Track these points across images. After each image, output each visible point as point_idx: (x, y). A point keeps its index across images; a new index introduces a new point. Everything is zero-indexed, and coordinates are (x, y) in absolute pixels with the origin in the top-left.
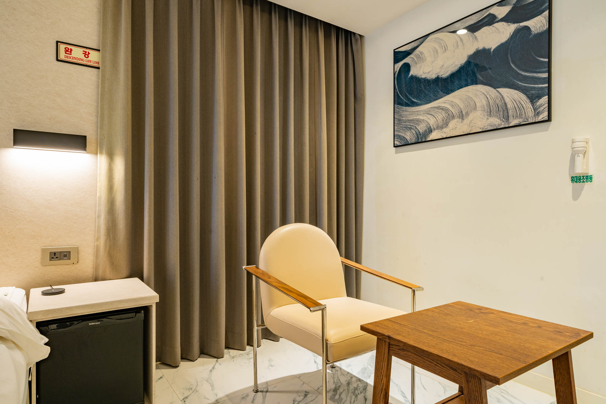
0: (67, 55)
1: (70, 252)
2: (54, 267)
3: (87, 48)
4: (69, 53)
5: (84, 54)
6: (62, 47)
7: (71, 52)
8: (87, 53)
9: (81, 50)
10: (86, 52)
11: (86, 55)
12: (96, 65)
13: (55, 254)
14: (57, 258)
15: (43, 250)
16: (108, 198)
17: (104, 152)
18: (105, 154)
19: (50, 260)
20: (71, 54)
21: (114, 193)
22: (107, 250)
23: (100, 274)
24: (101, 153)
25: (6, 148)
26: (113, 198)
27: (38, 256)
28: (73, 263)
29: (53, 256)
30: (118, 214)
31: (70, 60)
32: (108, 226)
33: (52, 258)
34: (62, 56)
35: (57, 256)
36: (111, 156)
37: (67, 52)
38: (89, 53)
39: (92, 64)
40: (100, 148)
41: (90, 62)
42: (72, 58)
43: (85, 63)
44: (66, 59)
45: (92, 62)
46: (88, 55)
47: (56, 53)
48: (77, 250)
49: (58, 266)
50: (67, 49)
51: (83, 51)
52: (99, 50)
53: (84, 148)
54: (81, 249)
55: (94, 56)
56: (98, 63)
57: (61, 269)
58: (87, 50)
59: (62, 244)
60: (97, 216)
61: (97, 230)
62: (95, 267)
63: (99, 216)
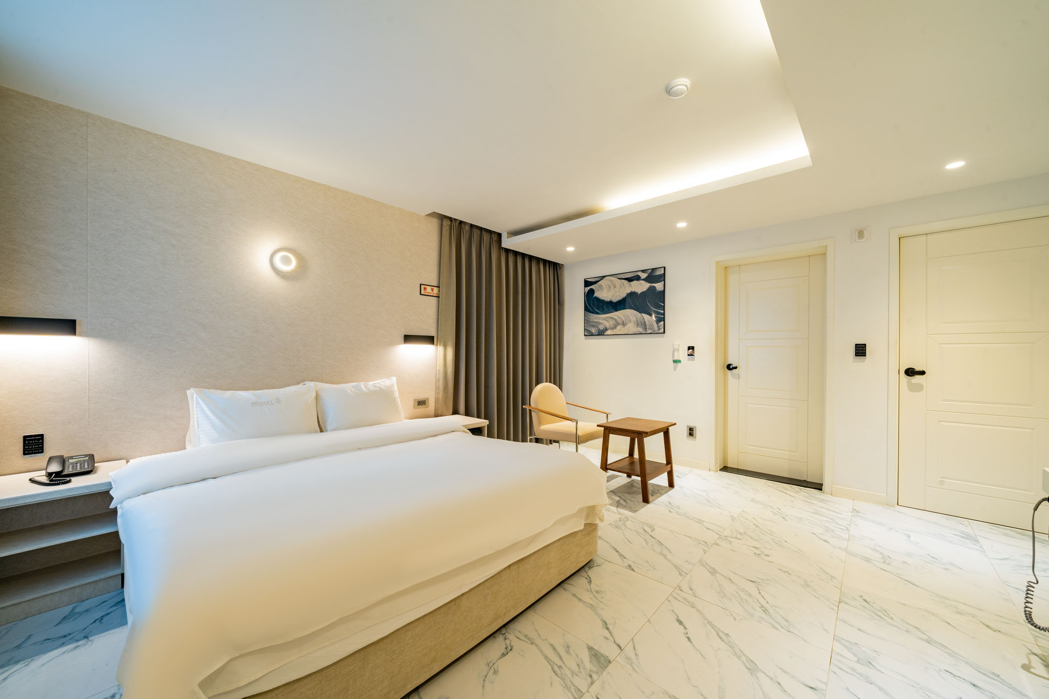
1: (425, 401)
2: (419, 410)
3: (433, 285)
4: (425, 290)
6: (423, 287)
9: (431, 287)
11: (432, 290)
12: (436, 295)
15: (414, 400)
16: (444, 370)
18: (442, 345)
19: (417, 406)
22: (444, 399)
23: (440, 412)
24: (440, 345)
25: (401, 345)
26: (446, 370)
27: (412, 403)
28: (427, 407)
29: (418, 403)
31: (426, 294)
32: (444, 386)
34: (422, 293)
35: (420, 403)
36: (445, 347)
40: (439, 341)
42: (426, 292)
43: (431, 295)
44: (424, 293)
47: (420, 290)
48: (428, 399)
50: (425, 288)
52: (439, 287)
53: (433, 343)
54: (430, 399)
55: (436, 290)
56: (437, 294)
57: (422, 410)
58: (433, 287)
59: (422, 397)
60: (437, 381)
61: (437, 388)
62: (436, 409)
63: (439, 381)
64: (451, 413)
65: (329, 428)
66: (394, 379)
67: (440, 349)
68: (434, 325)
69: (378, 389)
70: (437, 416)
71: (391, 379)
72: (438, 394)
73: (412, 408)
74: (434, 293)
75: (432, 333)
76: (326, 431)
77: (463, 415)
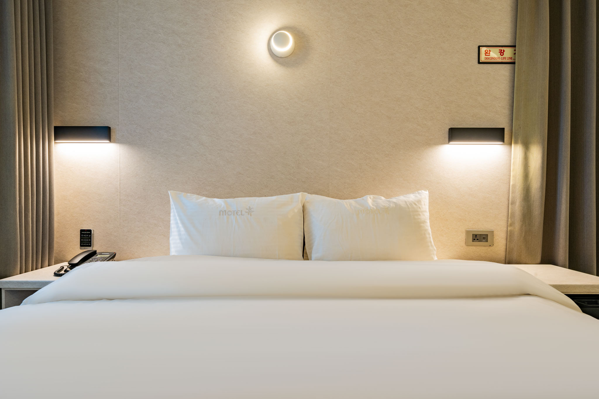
0: (486, 56)
1: (487, 235)
2: (474, 248)
3: (502, 46)
4: (488, 54)
5: (500, 53)
6: (483, 50)
7: (490, 54)
8: (502, 52)
9: (497, 49)
10: (501, 50)
11: (502, 53)
12: (510, 61)
13: (476, 236)
14: (478, 239)
15: (468, 232)
16: (524, 185)
17: (520, 142)
18: (520, 143)
19: (473, 241)
20: (489, 55)
21: (529, 181)
22: (523, 236)
23: (515, 256)
24: (516, 143)
25: (442, 145)
26: (529, 185)
27: (463, 236)
28: (490, 246)
29: (475, 238)
30: (534, 201)
31: (489, 60)
32: (524, 213)
33: (474, 240)
34: (483, 58)
35: (478, 237)
36: (526, 146)
37: (487, 54)
38: (504, 51)
39: (506, 60)
40: (515, 138)
41: (504, 59)
42: (490, 58)
43: (500, 60)
44: (486, 60)
45: (506, 59)
46: (503, 53)
47: (477, 56)
48: (492, 232)
49: (478, 247)
50: (487, 51)
51: (499, 50)
52: (514, 46)
53: (502, 140)
54: (495, 233)
55: (508, 53)
56: (511, 58)
57: (480, 248)
58: (502, 49)
59: (481, 227)
60: (511, 203)
61: (510, 216)
62: (508, 251)
63: (513, 203)
64: (539, 260)
65: (314, 256)
66: (425, 195)
67: (517, 150)
68: (506, 112)
69: (392, 205)
70: (509, 263)
71: (419, 193)
72: (511, 225)
73: (463, 244)
74: (505, 58)
75: (502, 122)
76: (311, 260)
77: (564, 266)
